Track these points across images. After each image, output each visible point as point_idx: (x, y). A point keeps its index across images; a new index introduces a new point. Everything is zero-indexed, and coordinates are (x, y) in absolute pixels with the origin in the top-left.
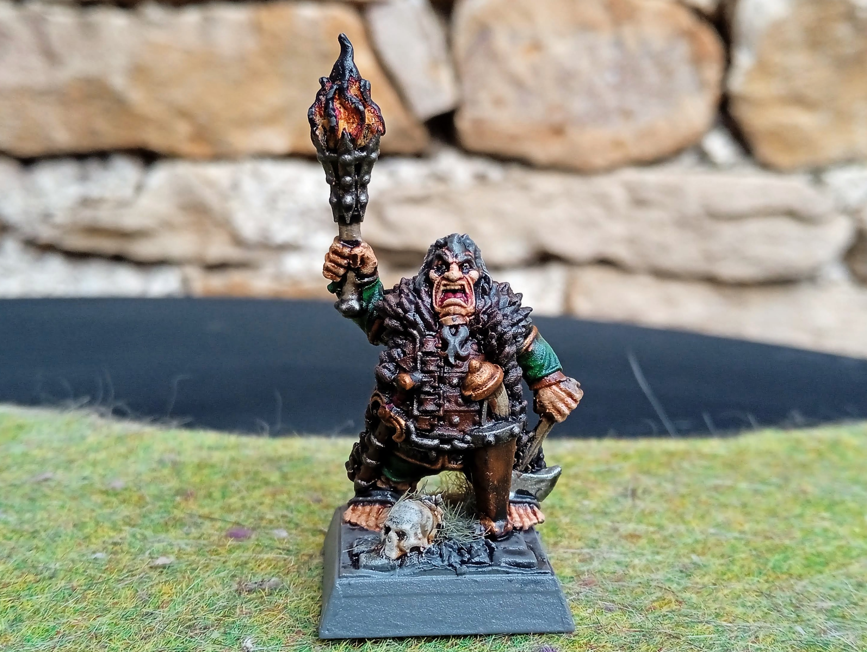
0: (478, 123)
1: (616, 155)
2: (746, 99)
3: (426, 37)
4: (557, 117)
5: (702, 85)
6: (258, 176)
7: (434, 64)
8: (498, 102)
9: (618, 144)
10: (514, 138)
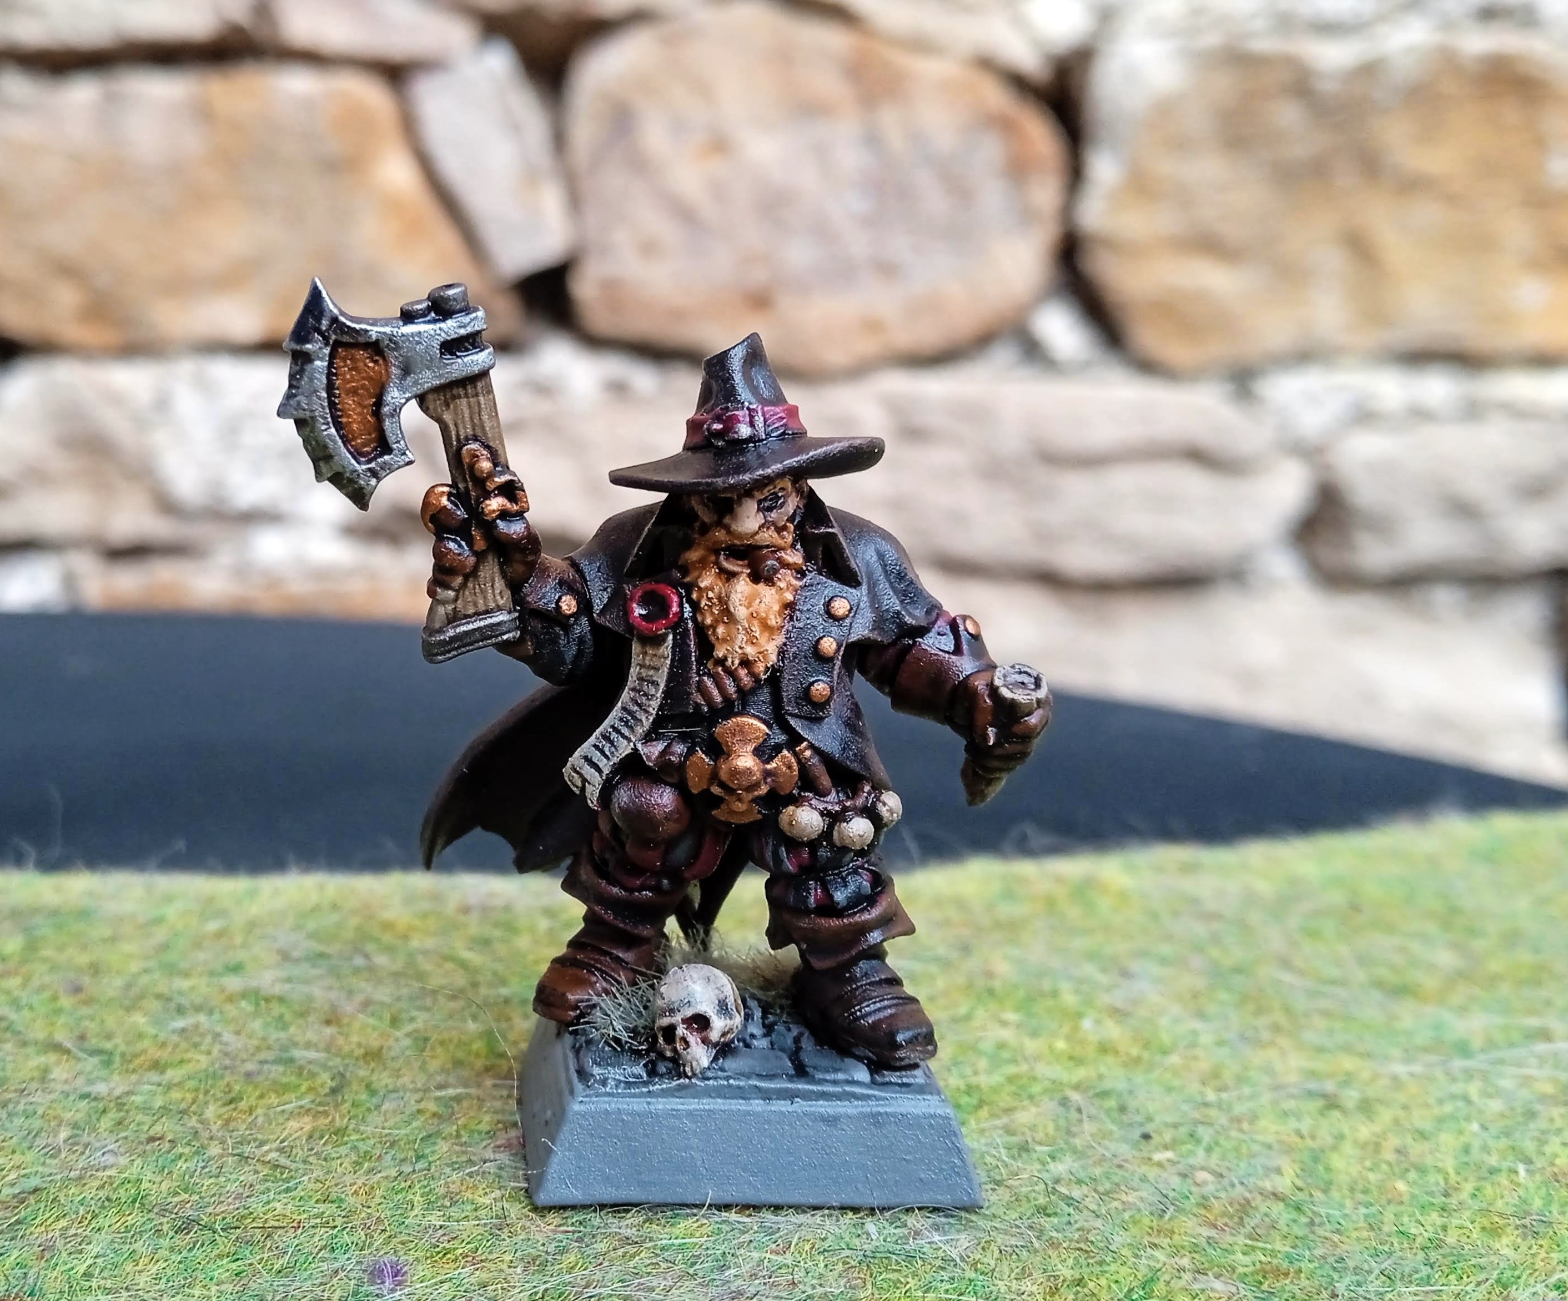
0: (611, 287)
1: (867, 346)
2: (1109, 243)
3: (515, 128)
4: (759, 276)
5: (1026, 216)
6: (205, 387)
7: (530, 178)
8: (649, 249)
9: (873, 326)
10: (678, 314)
